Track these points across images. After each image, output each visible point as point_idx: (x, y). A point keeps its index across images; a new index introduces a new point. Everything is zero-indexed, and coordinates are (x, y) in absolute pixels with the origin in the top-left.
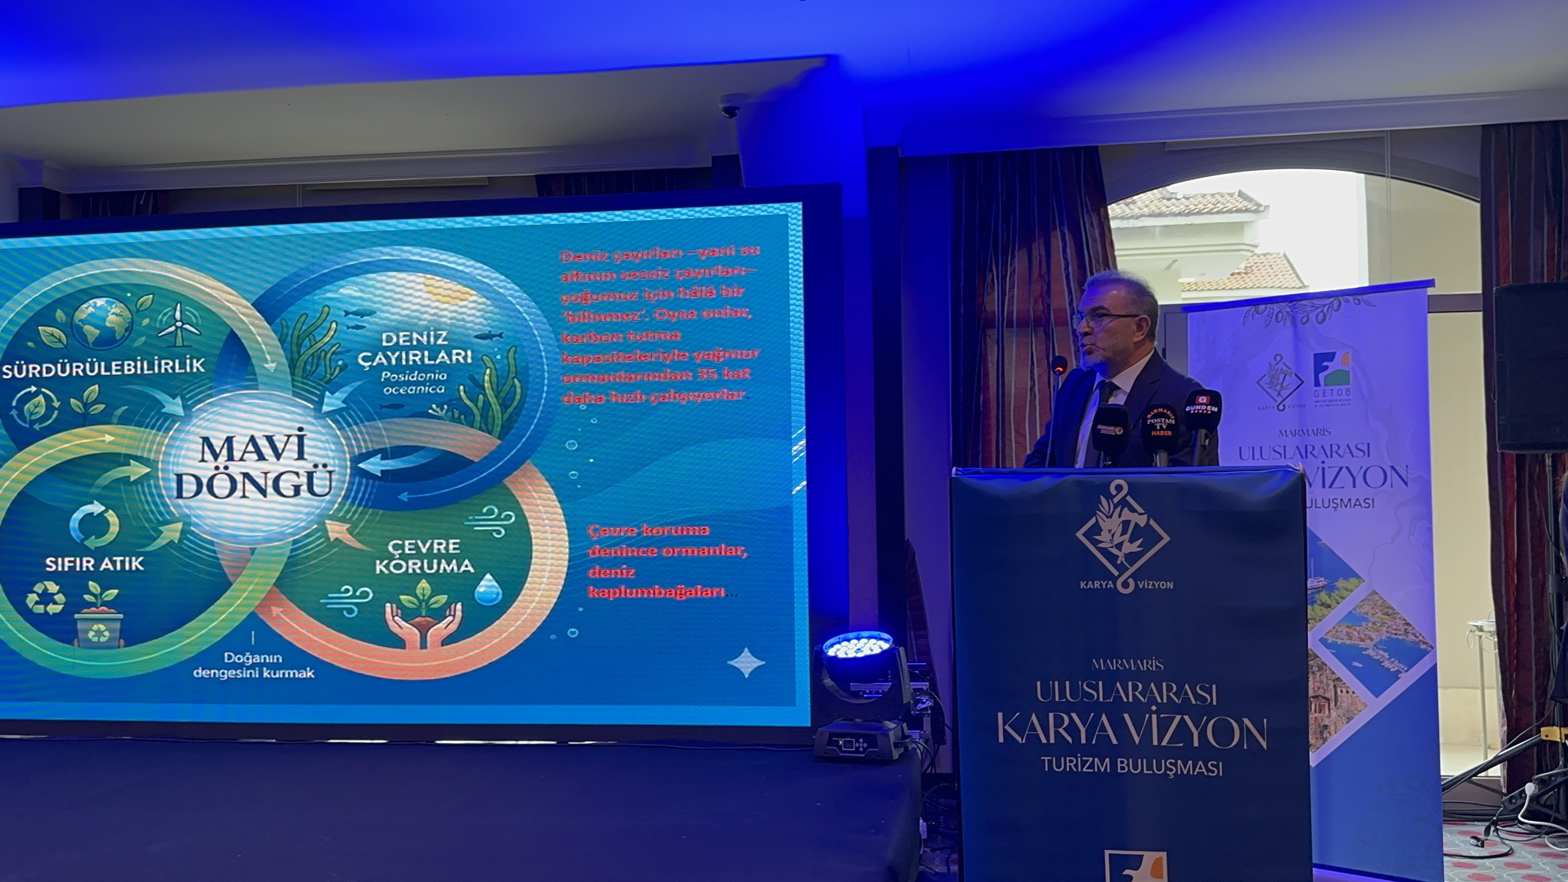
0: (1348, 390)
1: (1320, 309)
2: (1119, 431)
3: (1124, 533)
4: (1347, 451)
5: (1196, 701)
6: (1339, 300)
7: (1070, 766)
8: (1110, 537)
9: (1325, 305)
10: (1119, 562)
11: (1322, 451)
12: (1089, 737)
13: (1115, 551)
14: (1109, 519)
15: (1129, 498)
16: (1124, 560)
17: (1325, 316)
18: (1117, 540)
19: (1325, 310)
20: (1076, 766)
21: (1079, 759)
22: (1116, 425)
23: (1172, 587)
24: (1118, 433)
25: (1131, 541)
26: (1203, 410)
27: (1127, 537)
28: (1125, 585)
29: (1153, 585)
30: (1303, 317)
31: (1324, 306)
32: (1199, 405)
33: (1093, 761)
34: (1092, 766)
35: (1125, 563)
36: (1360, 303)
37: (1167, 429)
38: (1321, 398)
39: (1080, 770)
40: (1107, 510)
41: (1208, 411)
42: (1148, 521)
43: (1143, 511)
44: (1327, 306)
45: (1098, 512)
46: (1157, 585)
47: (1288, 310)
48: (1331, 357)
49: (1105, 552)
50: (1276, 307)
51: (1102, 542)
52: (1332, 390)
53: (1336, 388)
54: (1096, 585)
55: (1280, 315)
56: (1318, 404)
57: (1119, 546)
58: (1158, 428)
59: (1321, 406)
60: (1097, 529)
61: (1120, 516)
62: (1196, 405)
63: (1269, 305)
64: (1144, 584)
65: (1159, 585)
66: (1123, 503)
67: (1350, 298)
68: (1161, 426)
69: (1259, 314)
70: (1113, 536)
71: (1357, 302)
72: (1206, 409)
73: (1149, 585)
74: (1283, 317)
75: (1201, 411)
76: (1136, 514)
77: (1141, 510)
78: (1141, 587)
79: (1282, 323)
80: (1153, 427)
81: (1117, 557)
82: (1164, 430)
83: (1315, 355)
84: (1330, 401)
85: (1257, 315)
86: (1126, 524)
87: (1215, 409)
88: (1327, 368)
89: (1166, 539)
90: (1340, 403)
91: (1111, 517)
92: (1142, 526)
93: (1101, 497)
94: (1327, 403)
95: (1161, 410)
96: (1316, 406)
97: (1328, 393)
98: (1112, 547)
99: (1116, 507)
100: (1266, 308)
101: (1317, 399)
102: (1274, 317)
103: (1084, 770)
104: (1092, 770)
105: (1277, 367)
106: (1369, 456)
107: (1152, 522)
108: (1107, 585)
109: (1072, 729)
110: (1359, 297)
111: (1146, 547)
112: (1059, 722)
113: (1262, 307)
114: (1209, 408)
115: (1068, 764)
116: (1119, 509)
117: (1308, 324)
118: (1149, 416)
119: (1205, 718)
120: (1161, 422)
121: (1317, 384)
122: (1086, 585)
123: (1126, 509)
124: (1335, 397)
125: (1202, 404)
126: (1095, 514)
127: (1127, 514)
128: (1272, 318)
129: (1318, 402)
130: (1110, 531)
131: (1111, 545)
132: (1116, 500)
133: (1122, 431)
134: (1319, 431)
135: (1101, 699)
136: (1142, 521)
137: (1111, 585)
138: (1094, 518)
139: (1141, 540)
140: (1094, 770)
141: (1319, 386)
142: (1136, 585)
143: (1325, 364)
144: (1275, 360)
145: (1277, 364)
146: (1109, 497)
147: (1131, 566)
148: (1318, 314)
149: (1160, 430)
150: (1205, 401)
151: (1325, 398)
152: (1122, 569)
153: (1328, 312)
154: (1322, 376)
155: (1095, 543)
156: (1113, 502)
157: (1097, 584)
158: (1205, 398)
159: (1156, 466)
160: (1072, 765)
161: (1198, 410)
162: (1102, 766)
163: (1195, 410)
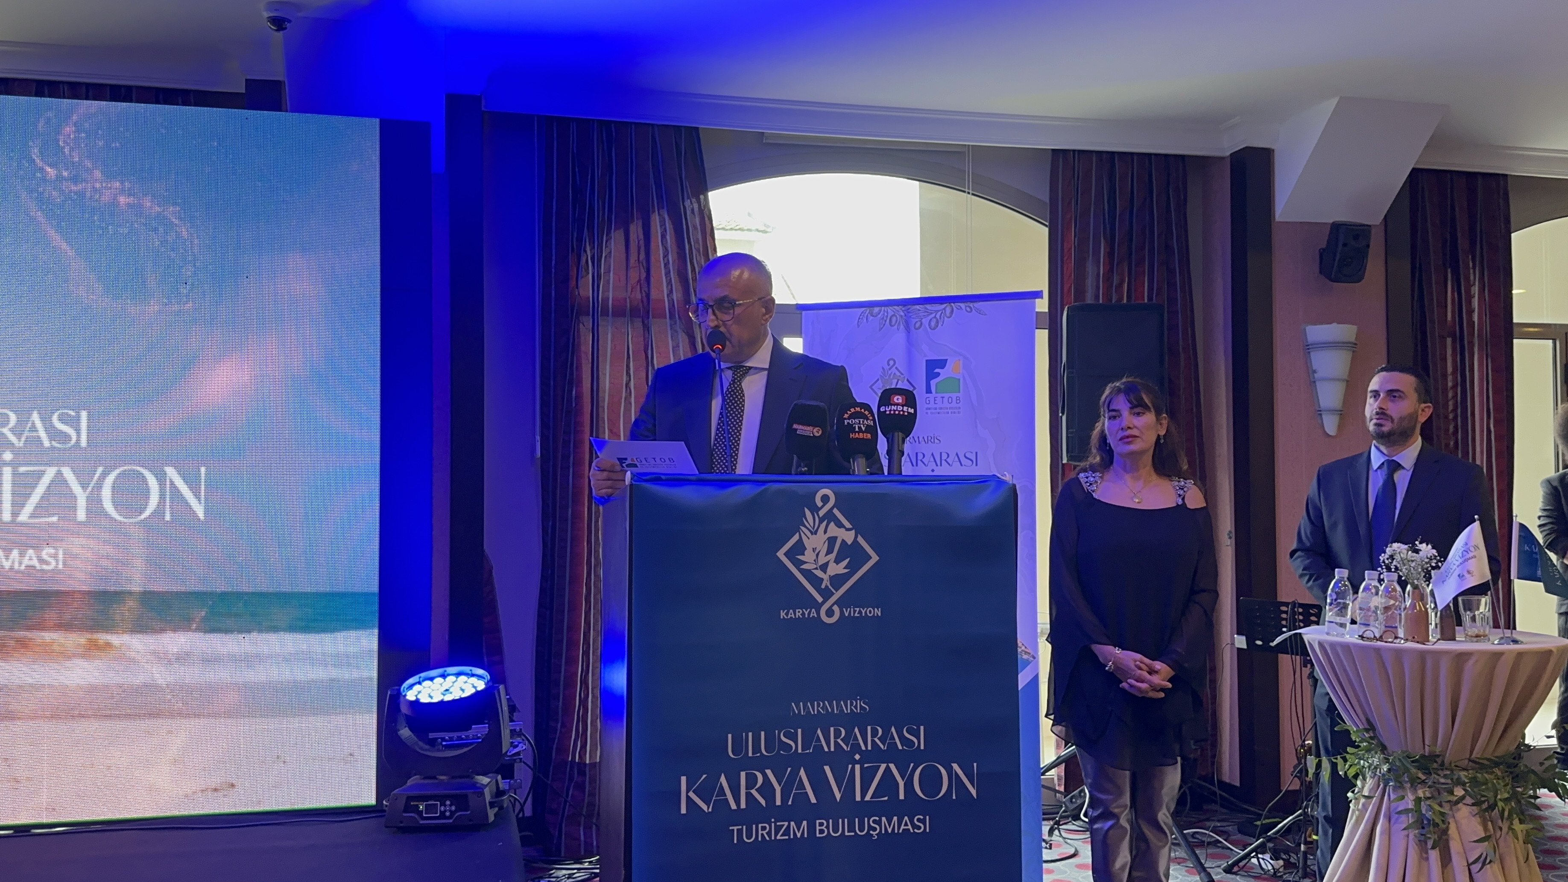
0: (958, 399)
1: (933, 315)
2: (817, 432)
3: (829, 552)
4: (956, 459)
5: (902, 746)
6: (951, 306)
7: (762, 834)
8: (815, 557)
9: (939, 311)
10: (823, 586)
11: (932, 459)
12: (784, 799)
13: (819, 573)
14: (814, 536)
15: (835, 511)
16: (829, 584)
17: (937, 322)
18: (822, 560)
19: (938, 316)
20: (769, 834)
21: (773, 824)
22: (815, 426)
23: (880, 614)
24: (817, 434)
25: (837, 561)
26: (899, 411)
27: (833, 556)
28: (830, 613)
29: (860, 612)
30: (916, 322)
31: (937, 311)
32: (894, 405)
33: (789, 826)
34: (787, 832)
35: (830, 587)
36: (972, 310)
37: (866, 431)
38: (932, 405)
39: (773, 838)
40: (812, 525)
41: (904, 412)
42: (856, 537)
43: (851, 527)
44: (940, 313)
45: (801, 527)
46: (863, 612)
47: (902, 314)
48: (942, 364)
49: (807, 574)
50: (890, 310)
51: (807, 562)
52: (943, 397)
53: (947, 395)
54: (797, 614)
55: (894, 319)
56: (929, 411)
57: (824, 567)
58: (857, 429)
59: (932, 413)
60: (800, 548)
61: (825, 532)
62: (892, 405)
63: (883, 308)
64: (850, 611)
65: (866, 613)
66: (830, 517)
67: (962, 305)
68: (860, 428)
69: (873, 316)
70: (817, 555)
71: (968, 309)
72: (902, 410)
73: (854, 612)
74: (896, 321)
75: (897, 412)
76: (843, 530)
77: (848, 525)
78: (847, 615)
79: (896, 327)
80: (851, 428)
81: (822, 580)
82: (863, 432)
83: (927, 361)
84: (941, 408)
85: (872, 318)
86: (832, 541)
87: (912, 411)
88: (938, 374)
89: (875, 558)
90: (950, 411)
91: (816, 534)
92: (849, 543)
93: (806, 509)
94: (938, 411)
95: (858, 409)
96: (927, 413)
97: (939, 400)
98: (816, 569)
99: (821, 522)
100: (880, 311)
101: (929, 406)
102: (888, 321)
103: (778, 837)
104: (787, 837)
105: (890, 372)
106: (977, 465)
107: (860, 539)
108: (809, 614)
109: (767, 790)
110: (971, 305)
111: (853, 568)
112: (751, 782)
113: (876, 309)
114: (905, 408)
115: (760, 832)
116: (825, 523)
117: (921, 329)
118: (846, 416)
119: (912, 765)
120: (860, 423)
121: (929, 391)
122: (787, 614)
123: (832, 524)
124: (946, 404)
125: (898, 404)
126: (798, 530)
127: (833, 530)
128: (886, 321)
129: (929, 409)
130: (814, 550)
131: (815, 566)
132: (822, 513)
133: (820, 432)
134: (930, 438)
135: (800, 751)
136: (849, 537)
137: (814, 613)
138: (798, 534)
139: (848, 560)
140: (789, 836)
141: (931, 393)
142: (842, 612)
143: (937, 370)
144: (889, 365)
145: (890, 369)
146: (815, 509)
147: (837, 591)
148: (931, 320)
149: (858, 432)
150: (900, 401)
151: (935, 406)
152: (826, 594)
153: (940, 318)
154: (933, 383)
155: (798, 564)
156: (818, 515)
157: (799, 613)
158: (900, 397)
159: (854, 474)
160: (764, 832)
161: (894, 411)
162: (799, 831)
163: (890, 411)
